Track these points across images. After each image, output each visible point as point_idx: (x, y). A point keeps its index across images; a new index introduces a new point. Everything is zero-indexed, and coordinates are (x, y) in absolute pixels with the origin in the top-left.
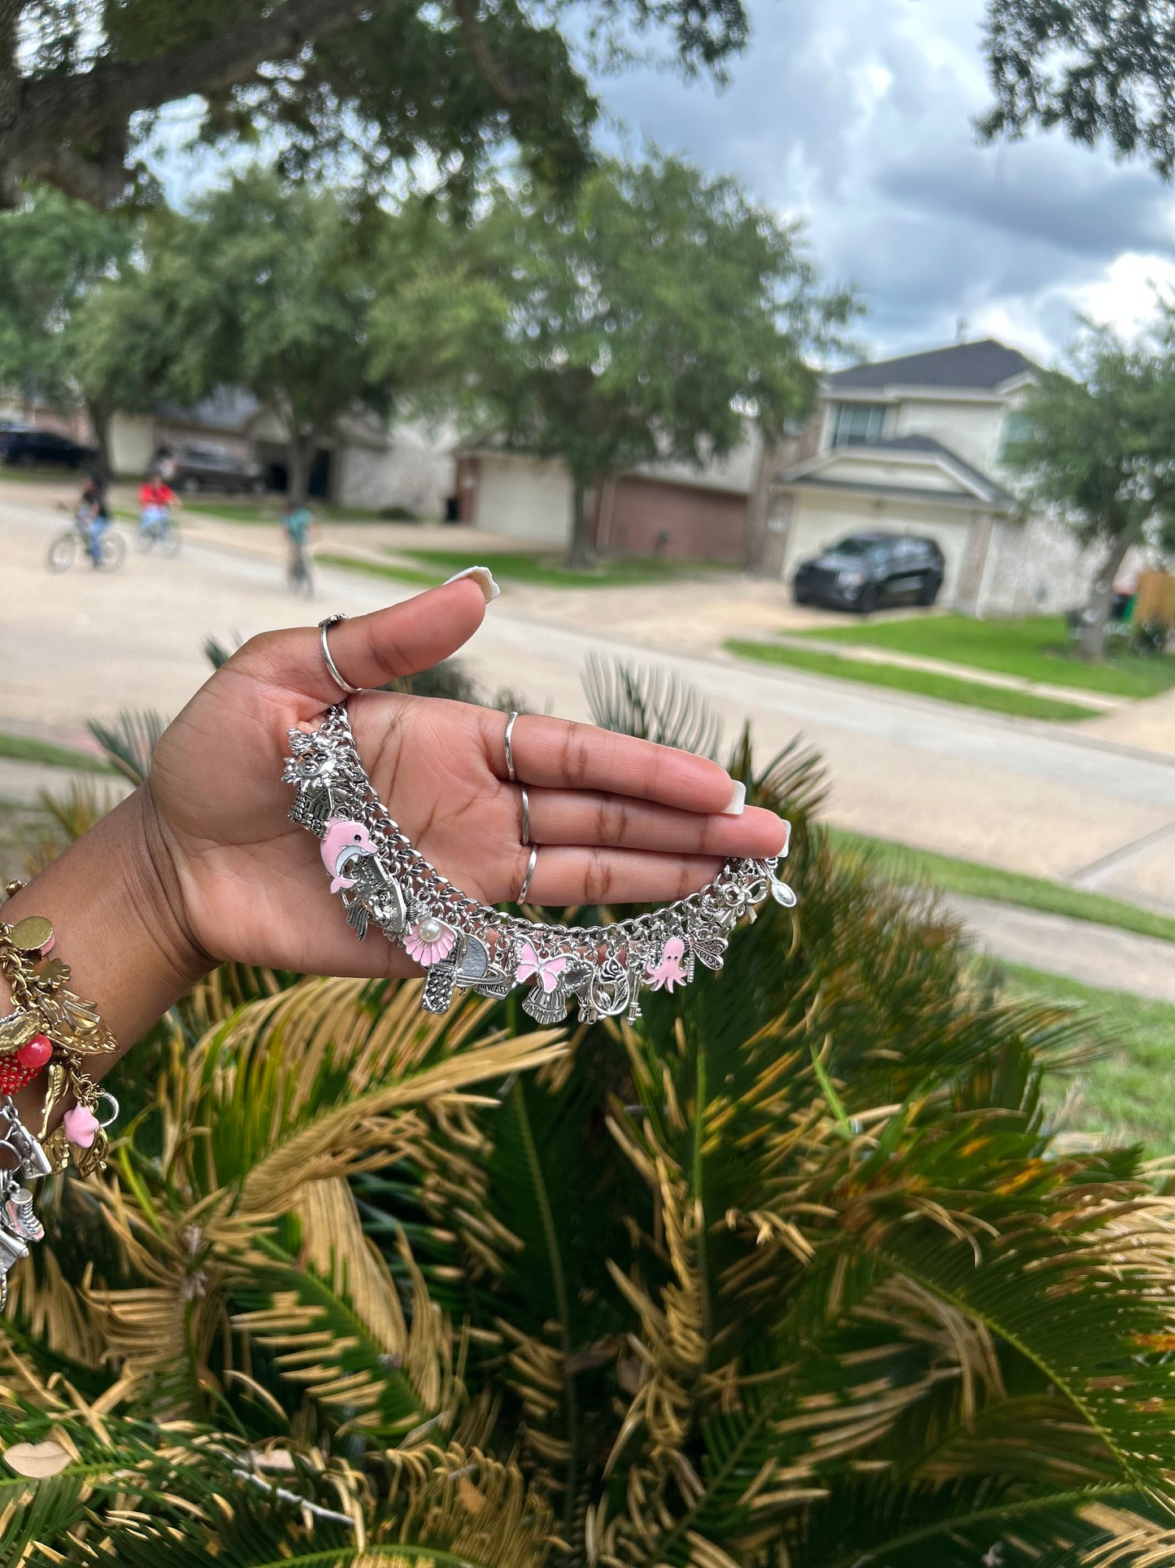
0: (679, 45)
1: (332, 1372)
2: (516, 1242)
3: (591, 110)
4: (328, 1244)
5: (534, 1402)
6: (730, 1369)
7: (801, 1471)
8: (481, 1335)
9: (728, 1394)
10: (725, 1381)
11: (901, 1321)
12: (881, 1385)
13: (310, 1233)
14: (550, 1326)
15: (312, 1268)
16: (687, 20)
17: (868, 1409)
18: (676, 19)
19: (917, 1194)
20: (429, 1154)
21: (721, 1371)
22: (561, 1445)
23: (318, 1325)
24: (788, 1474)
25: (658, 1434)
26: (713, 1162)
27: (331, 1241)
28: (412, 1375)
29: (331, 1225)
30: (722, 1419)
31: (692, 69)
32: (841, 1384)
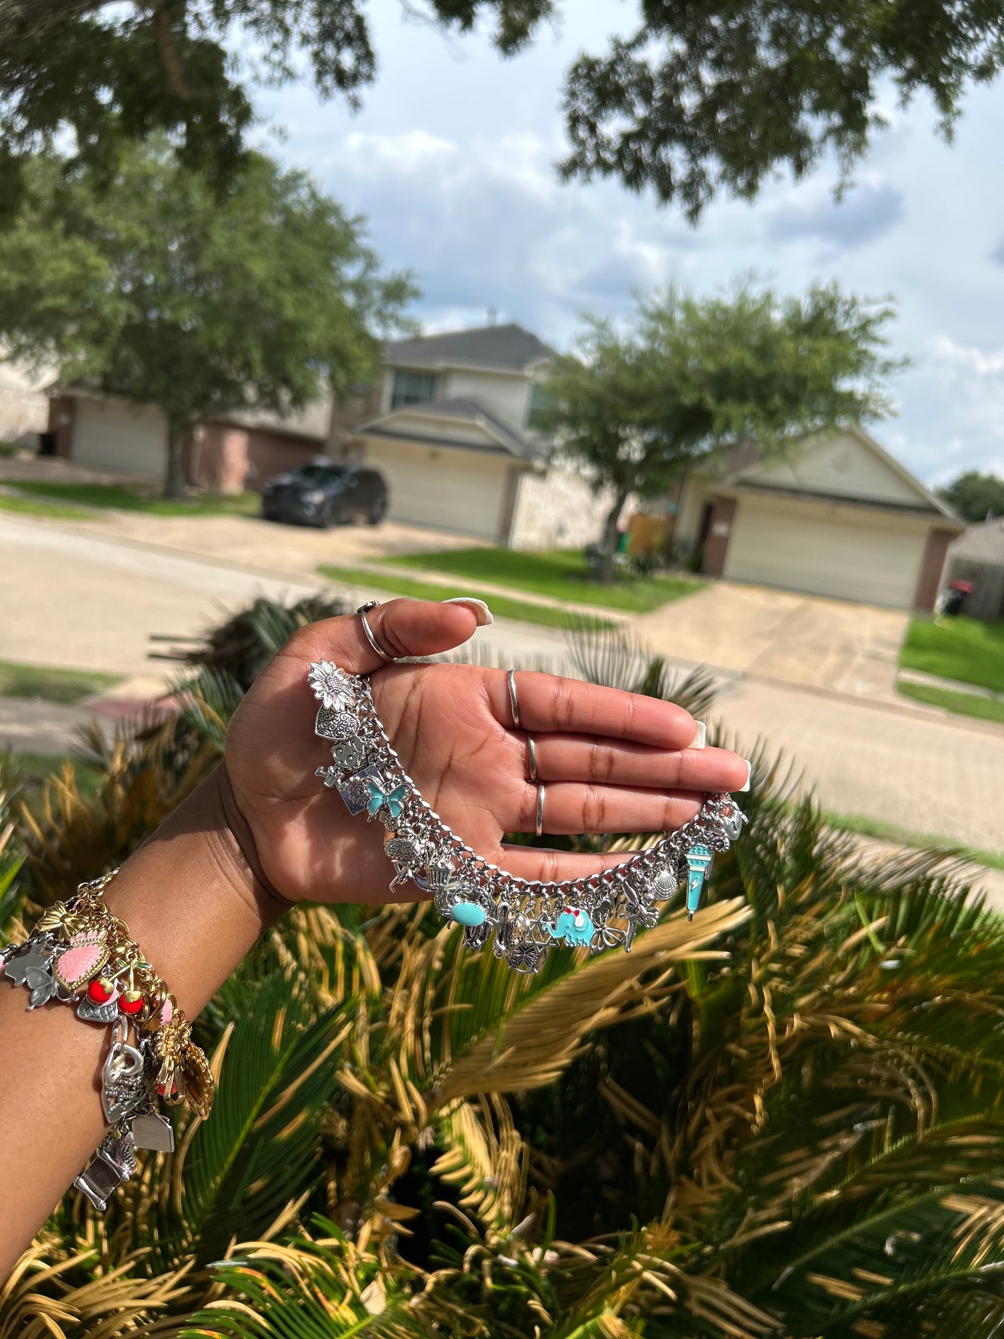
0: (314, 70)
3: (244, 114)
7: (773, 1211)
12: (839, 1137)
16: (323, 50)
18: (313, 47)
24: (763, 1215)
31: (327, 92)
32: (816, 1140)
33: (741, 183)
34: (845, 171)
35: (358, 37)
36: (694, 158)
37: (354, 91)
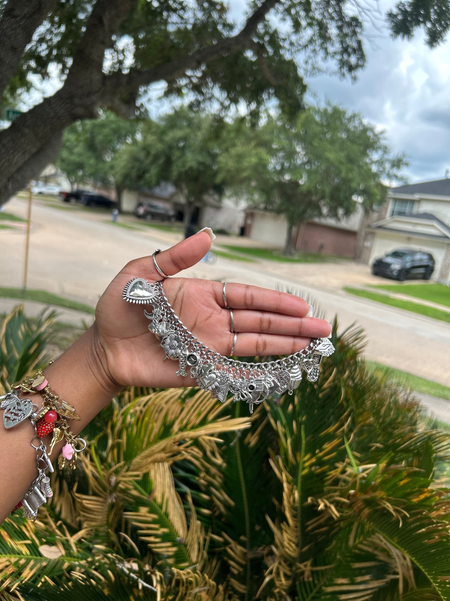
0: (339, 66)
1: (158, 540)
2: (232, 503)
3: (304, 88)
4: (162, 492)
5: (234, 567)
6: (309, 563)
8: (216, 537)
9: (307, 573)
10: (306, 567)
11: (376, 552)
12: (367, 577)
13: (156, 487)
14: (242, 538)
15: (155, 500)
16: (343, 57)
17: (362, 587)
18: (338, 57)
19: (382, 498)
20: (203, 465)
21: (305, 563)
22: (243, 587)
23: (154, 522)
25: (277, 583)
26: (306, 478)
27: (163, 492)
28: (188, 547)
29: (163, 486)
30: (304, 583)
31: (343, 75)
32: (352, 575)
35: (359, 50)
37: (354, 73)
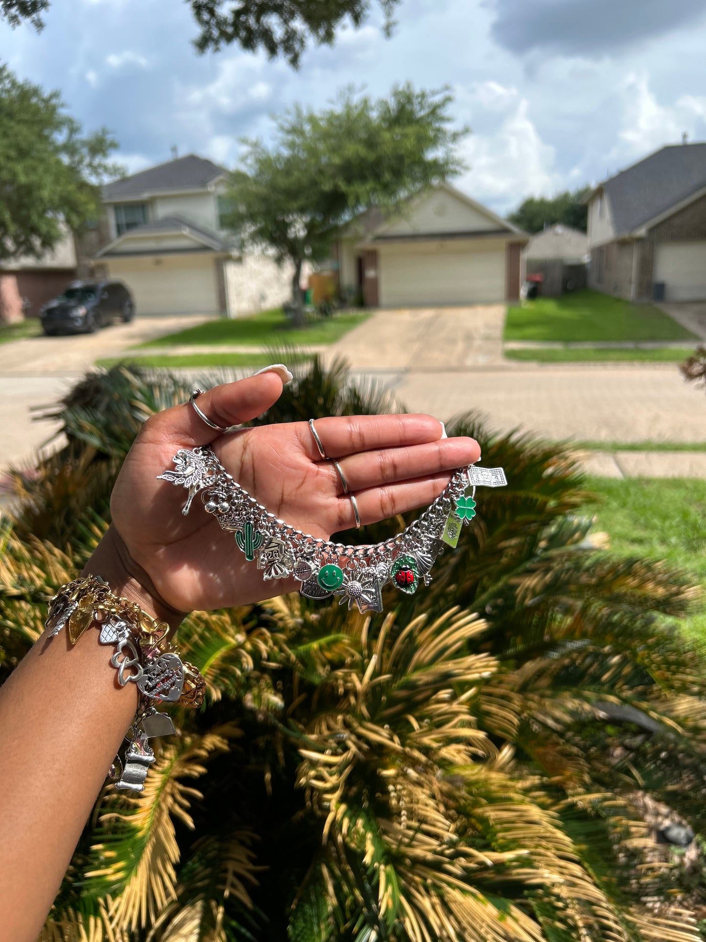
0: (3, 8)
31: (15, 19)
33: (322, 32)
34: (388, 14)
36: (286, 22)
37: (36, 16)
